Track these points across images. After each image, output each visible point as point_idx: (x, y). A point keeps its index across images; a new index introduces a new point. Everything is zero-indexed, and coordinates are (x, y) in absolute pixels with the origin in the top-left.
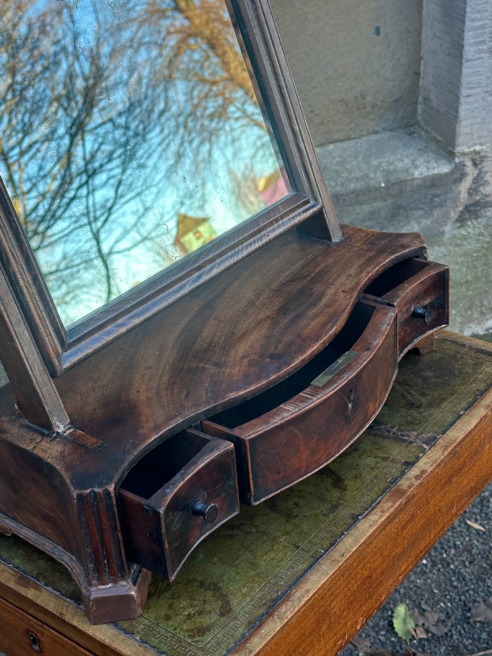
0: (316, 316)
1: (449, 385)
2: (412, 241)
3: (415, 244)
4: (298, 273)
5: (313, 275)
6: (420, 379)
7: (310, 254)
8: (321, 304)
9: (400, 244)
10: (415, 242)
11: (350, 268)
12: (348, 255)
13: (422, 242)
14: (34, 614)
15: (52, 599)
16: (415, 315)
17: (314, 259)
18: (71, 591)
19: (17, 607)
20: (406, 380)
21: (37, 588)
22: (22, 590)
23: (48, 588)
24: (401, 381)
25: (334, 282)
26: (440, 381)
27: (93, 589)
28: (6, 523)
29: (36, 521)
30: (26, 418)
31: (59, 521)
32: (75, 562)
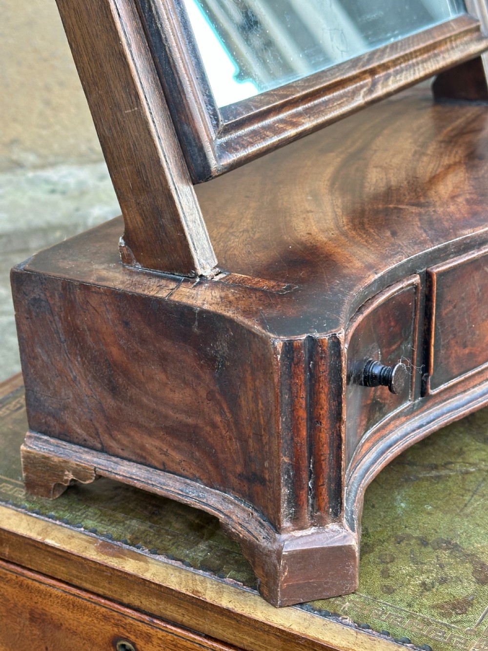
14: (137, 603)
15: (171, 571)
18: (201, 559)
19: (98, 595)
21: (137, 557)
22: (113, 562)
23: (157, 557)
27: (284, 536)
28: (87, 461)
29: (151, 443)
30: (138, 261)
31: (208, 428)
32: (232, 503)
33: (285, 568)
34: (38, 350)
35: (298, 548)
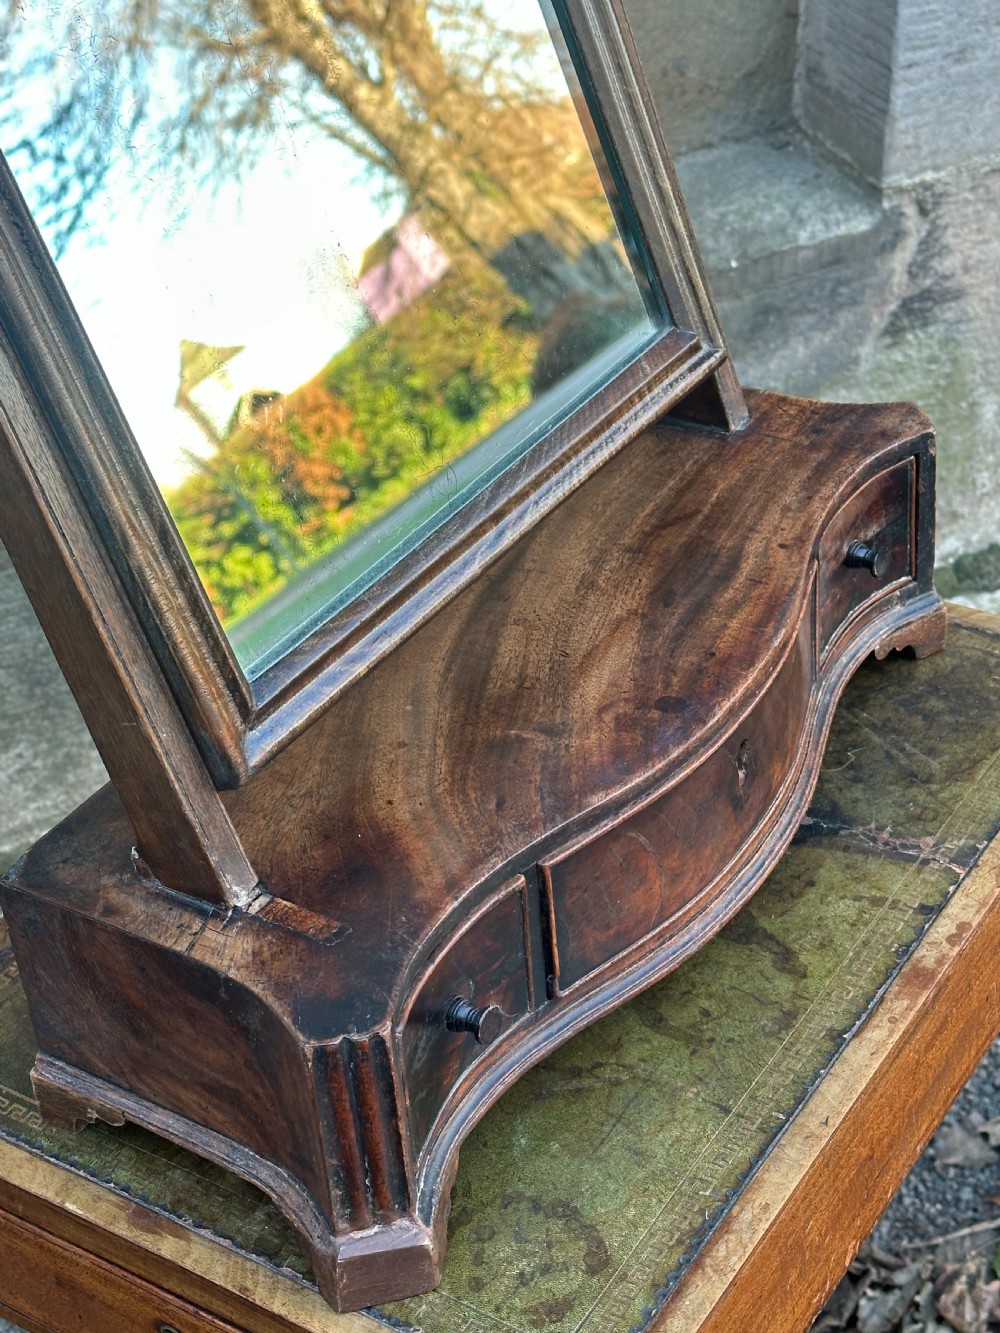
0: (735, 607)
1: (982, 727)
2: (901, 421)
3: (910, 427)
4: (672, 506)
5: (706, 510)
6: (920, 717)
7: (688, 460)
8: (741, 578)
9: (878, 429)
10: (910, 423)
11: (784, 489)
12: (772, 461)
13: (925, 424)
14: (178, 1290)
15: (217, 1256)
16: (851, 562)
17: (700, 471)
18: (256, 1236)
19: (133, 1274)
20: (889, 719)
21: (179, 1233)
22: (146, 1241)
23: (203, 1232)
24: (879, 724)
25: (755, 524)
26: (962, 719)
27: (340, 1240)
28: (112, 1101)
29: (188, 1096)
30: (157, 877)
31: (250, 1097)
32: (287, 1182)
33: (342, 1276)
34: (41, 972)
35: (357, 1254)
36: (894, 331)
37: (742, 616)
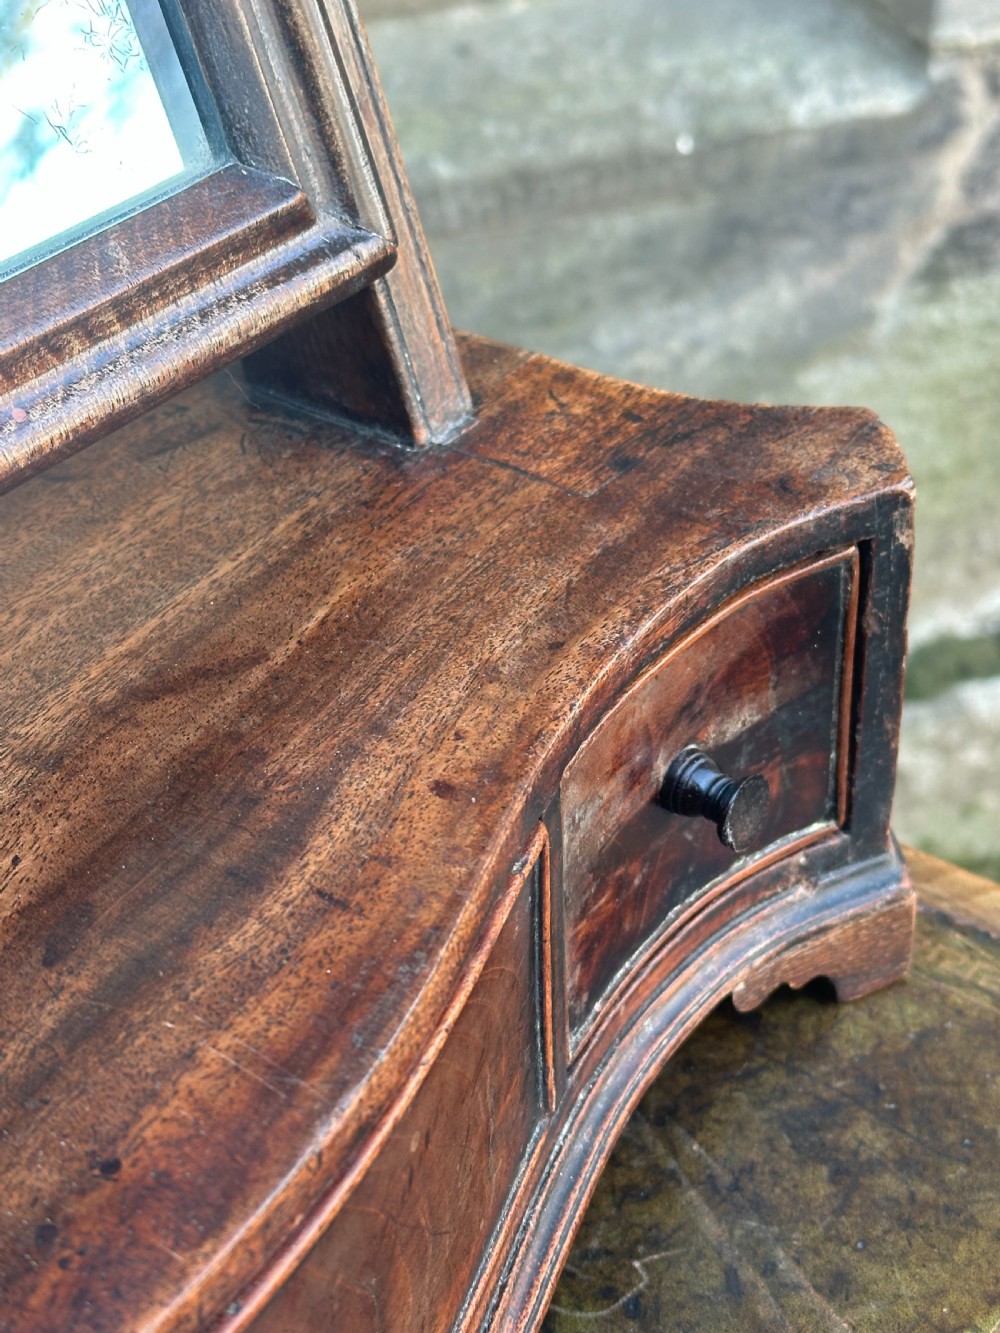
1: (972, 1222)
2: (834, 456)
3: (854, 475)
4: (200, 634)
5: (279, 656)
6: (824, 1171)
7: (290, 511)
8: (295, 885)
9: (775, 472)
10: (853, 463)
11: (497, 614)
12: (490, 531)
13: (892, 468)
17: (307, 542)
20: (750, 1169)
24: (726, 1179)
25: (392, 711)
26: (925, 1191)
36: (934, 276)
37: (249, 1023)
